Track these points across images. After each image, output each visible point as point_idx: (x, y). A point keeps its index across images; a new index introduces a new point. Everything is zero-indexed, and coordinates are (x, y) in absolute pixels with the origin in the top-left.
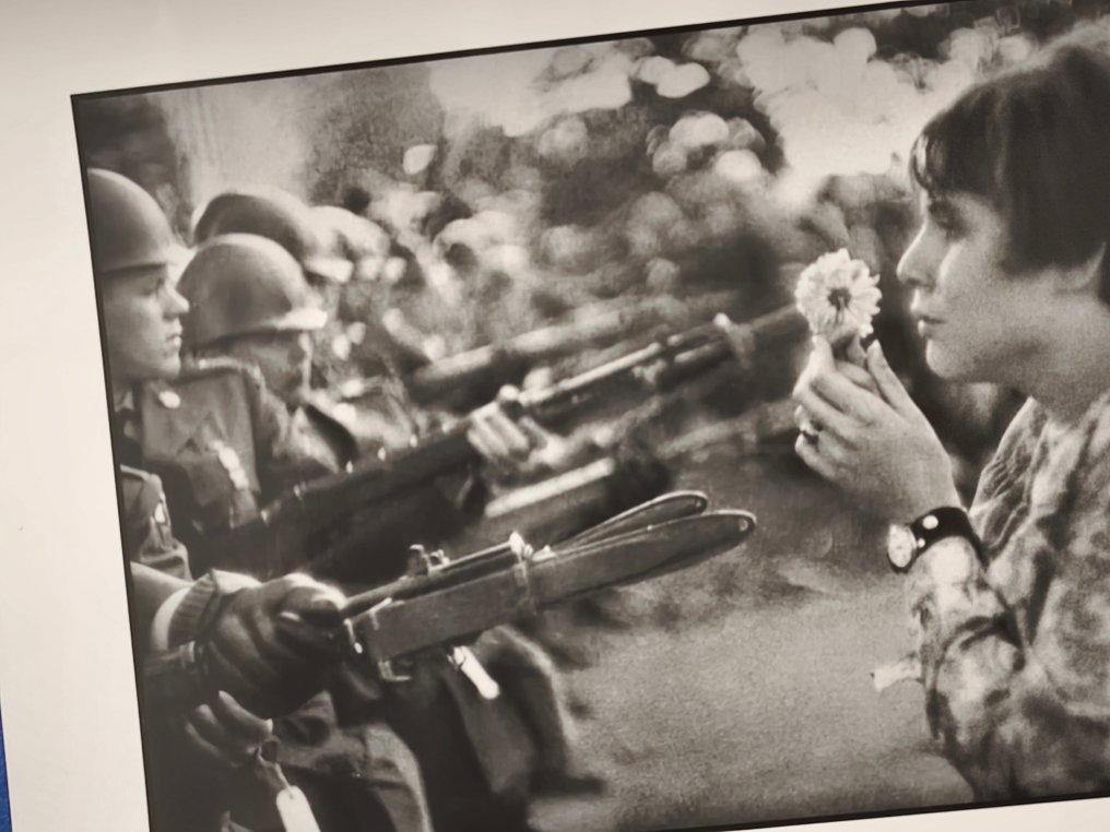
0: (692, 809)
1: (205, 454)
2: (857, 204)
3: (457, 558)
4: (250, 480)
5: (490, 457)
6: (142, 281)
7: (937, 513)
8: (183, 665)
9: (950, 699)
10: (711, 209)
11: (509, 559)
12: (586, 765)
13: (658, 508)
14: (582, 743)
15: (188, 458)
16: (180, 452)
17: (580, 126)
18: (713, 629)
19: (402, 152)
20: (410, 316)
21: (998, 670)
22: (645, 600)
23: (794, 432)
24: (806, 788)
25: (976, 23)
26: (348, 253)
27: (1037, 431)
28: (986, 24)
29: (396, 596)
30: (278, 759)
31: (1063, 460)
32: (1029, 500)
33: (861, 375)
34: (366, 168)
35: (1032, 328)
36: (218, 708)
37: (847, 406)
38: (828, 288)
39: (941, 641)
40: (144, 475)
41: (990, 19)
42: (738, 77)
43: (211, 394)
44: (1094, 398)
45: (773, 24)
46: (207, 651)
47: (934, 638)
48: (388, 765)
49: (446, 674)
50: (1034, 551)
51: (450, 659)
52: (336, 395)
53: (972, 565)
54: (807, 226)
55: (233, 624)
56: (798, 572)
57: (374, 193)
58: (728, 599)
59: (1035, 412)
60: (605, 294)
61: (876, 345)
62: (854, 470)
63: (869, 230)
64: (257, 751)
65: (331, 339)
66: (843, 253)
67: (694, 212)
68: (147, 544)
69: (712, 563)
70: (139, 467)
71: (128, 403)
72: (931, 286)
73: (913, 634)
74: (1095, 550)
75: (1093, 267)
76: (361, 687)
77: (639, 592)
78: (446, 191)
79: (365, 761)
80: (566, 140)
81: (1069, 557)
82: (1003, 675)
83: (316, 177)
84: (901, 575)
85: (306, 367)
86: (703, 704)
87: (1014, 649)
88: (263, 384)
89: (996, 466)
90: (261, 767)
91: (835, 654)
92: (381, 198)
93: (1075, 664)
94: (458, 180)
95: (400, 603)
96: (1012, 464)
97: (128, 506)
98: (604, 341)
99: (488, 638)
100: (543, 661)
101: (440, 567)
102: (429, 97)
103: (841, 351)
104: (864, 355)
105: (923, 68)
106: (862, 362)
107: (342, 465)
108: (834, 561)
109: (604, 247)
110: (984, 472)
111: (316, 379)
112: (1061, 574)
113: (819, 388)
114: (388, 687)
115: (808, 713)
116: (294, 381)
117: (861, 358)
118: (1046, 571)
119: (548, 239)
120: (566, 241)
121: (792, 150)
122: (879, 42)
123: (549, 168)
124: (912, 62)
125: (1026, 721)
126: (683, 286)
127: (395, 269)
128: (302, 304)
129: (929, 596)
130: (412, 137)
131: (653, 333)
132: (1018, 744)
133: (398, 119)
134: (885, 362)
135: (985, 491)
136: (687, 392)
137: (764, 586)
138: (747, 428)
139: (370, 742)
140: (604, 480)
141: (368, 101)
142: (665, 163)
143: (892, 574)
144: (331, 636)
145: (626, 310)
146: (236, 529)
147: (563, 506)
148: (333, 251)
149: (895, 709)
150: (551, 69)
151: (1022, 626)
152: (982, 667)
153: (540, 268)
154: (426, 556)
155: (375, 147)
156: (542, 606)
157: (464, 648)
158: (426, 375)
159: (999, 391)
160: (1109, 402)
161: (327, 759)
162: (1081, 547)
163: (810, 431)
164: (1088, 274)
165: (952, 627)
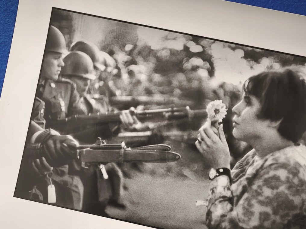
0: (144, 220)
1: (57, 101)
2: (228, 90)
3: (108, 144)
4: (66, 110)
5: (123, 122)
6: (55, 55)
7: (223, 169)
8: (36, 148)
9: (213, 213)
10: (193, 81)
11: (120, 148)
12: (123, 201)
13: (159, 147)
14: (124, 196)
15: (53, 100)
16: (51, 98)
17: (169, 52)
18: (162, 179)
19: (126, 45)
20: (115, 83)
22: (149, 167)
23: (196, 139)
24: (172, 223)
25: (269, 57)
27: (253, 157)
28: (272, 58)
29: (91, 148)
30: (52, 177)
31: (257, 166)
32: (246, 172)
33: (216, 131)
34: (116, 46)
35: (260, 132)
36: (41, 161)
37: (210, 137)
38: (215, 108)
39: (215, 199)
40: (41, 101)
41: (273, 57)
42: (209, 52)
43: (63, 86)
44: (269, 153)
45: (222, 42)
47: (214, 198)
48: (77, 187)
49: (97, 170)
50: (243, 185)
51: (99, 167)
52: (92, 96)
53: (228, 183)
54: (215, 92)
55: (51, 142)
56: (187, 172)
57: (116, 52)
58: (168, 173)
59: (254, 152)
60: (162, 93)
61: (222, 125)
62: (207, 152)
63: (229, 98)
64: (47, 174)
65: (95, 83)
66: (221, 101)
67: (189, 80)
68: (36, 117)
69: (167, 164)
70: (41, 99)
71: (43, 83)
72: (239, 115)
73: (209, 195)
74: (257, 189)
76: (76, 167)
77: (148, 165)
78: (133, 57)
79: (71, 184)
80: (165, 54)
81: (251, 188)
82: (227, 211)
83: (104, 44)
84: (211, 180)
85: (87, 88)
86: (155, 196)
87: (231, 206)
88: (76, 89)
89: (241, 162)
90: (47, 178)
91: (189, 194)
92: (117, 54)
93: (244, 214)
94: (137, 55)
95: (91, 150)
96: (245, 163)
97: (35, 107)
98: (159, 104)
99: (109, 165)
100: (120, 174)
101: (103, 144)
102: (136, 34)
103: (213, 124)
104: (218, 126)
105: (253, 64)
106: (217, 128)
107: (88, 113)
108: (196, 172)
109: (166, 82)
110: (238, 162)
111: (88, 91)
112: (248, 192)
113: (206, 131)
114: (82, 169)
115: (179, 206)
116: (84, 90)
117: (217, 127)
118: (245, 190)
119: (153, 76)
120: (157, 77)
121: (217, 73)
122: (245, 54)
123: (158, 59)
124: (251, 61)
125: (229, 224)
127: (115, 71)
128: (91, 73)
129: (215, 188)
130: (129, 42)
131: (171, 105)
133: (127, 37)
134: (223, 130)
135: (236, 167)
136: (174, 122)
137: (178, 173)
138: (185, 136)
139: (74, 180)
140: (148, 136)
141: (121, 30)
142: (186, 67)
143: (209, 180)
144: (73, 152)
145: (166, 98)
146: (59, 120)
147: (137, 139)
148: (102, 63)
149: (199, 211)
150: (167, 36)
151: (235, 201)
152: (223, 208)
153: (149, 82)
154: (101, 141)
155: (120, 41)
156: (124, 161)
157: (103, 165)
158: (115, 98)
159: (247, 145)
160: (272, 155)
161: (63, 181)
162: (255, 187)
163: (200, 140)
164: (277, 124)
165: (219, 197)
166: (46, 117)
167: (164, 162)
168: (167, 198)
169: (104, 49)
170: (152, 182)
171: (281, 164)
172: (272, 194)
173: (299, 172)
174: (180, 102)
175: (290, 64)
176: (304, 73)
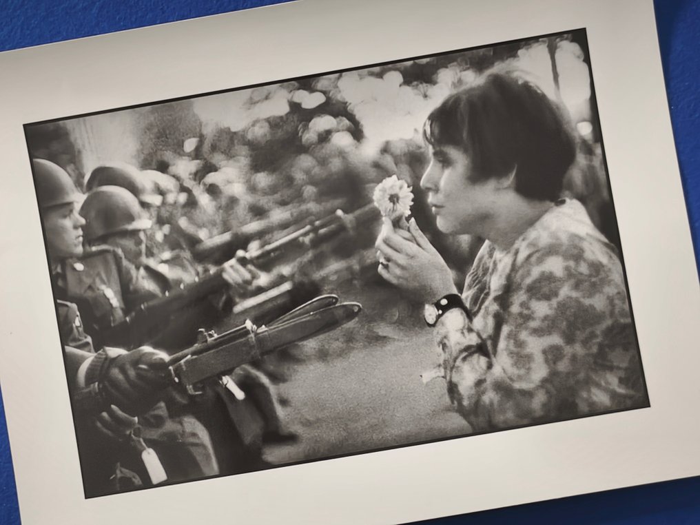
1: (98, 292)
2: (399, 154)
3: (221, 334)
4: (120, 303)
5: (234, 284)
8: (93, 394)
9: (458, 385)
10: (331, 160)
11: (246, 332)
12: (289, 428)
13: (315, 303)
15: (89, 294)
16: (85, 291)
17: (266, 124)
18: (344, 359)
19: (183, 142)
21: (480, 370)
22: (311, 348)
24: (393, 432)
25: (449, 66)
26: (161, 192)
27: (491, 256)
28: (453, 66)
29: (193, 354)
30: (142, 436)
31: (504, 268)
32: (489, 288)
33: (407, 234)
34: (166, 151)
36: (111, 413)
37: (401, 249)
38: (388, 195)
39: (453, 358)
40: (69, 304)
41: (455, 63)
42: (339, 97)
43: (98, 262)
44: (517, 238)
45: (354, 71)
46: (104, 386)
47: (449, 356)
48: (194, 435)
49: (219, 389)
50: (493, 312)
51: (221, 382)
52: (158, 259)
53: (465, 321)
54: (377, 165)
55: (115, 372)
56: (383, 330)
57: (171, 162)
58: (351, 345)
59: (490, 247)
60: (283, 203)
61: (413, 219)
62: (406, 279)
63: (406, 166)
64: (131, 432)
65: (154, 233)
66: (394, 177)
67: (323, 162)
68: (71, 337)
69: (342, 328)
70: (66, 301)
72: (437, 190)
73: (439, 355)
74: (522, 310)
75: (512, 176)
76: (179, 398)
77: (308, 344)
78: (205, 159)
79: (183, 434)
80: (260, 132)
81: (510, 314)
82: (482, 372)
83: (142, 157)
84: (432, 328)
85: (143, 247)
86: (343, 395)
87: (487, 359)
88: (123, 257)
89: (473, 273)
90: (133, 440)
91: (403, 367)
92: (174, 165)
93: (516, 364)
94: (211, 153)
95: (194, 357)
96: (480, 273)
97: (61, 319)
98: (284, 226)
99: (238, 371)
100: (265, 380)
101: (213, 338)
102: (194, 115)
103: (397, 224)
104: (408, 225)
105: (425, 88)
106: (407, 228)
108: (400, 323)
109: (281, 181)
110: (467, 277)
111: (148, 253)
112: (507, 322)
113: (387, 242)
114: (192, 397)
115: (392, 396)
116: (139, 254)
117: (406, 226)
118: (499, 321)
119: (255, 179)
120: (263, 179)
121: (367, 130)
122: (404, 77)
123: (252, 145)
124: (421, 86)
125: (495, 393)
126: (319, 198)
127: (183, 198)
128: (140, 217)
129: (445, 337)
130: (187, 134)
131: (307, 221)
132: (492, 404)
133: (180, 127)
134: (417, 227)
135: (468, 285)
136: (325, 247)
137: (367, 337)
138: (355, 264)
139: (185, 425)
140: (288, 292)
141: (165, 118)
142: (307, 139)
143: (428, 328)
144: (163, 375)
145: (294, 210)
146: (114, 327)
147: (270, 305)
148: (153, 191)
149: (433, 392)
150: (251, 98)
151: (490, 348)
152: (473, 369)
153: (252, 193)
154: (206, 334)
155: (170, 140)
156: (263, 354)
157: (227, 377)
158: (200, 247)
159: (472, 238)
160: (523, 240)
161: (165, 434)
162: (515, 309)
163: (385, 262)
164: (510, 180)
165: (458, 351)
166: (88, 330)
167: (334, 329)
168: (366, 392)
169: (146, 165)
170: (328, 371)
171: (545, 248)
172: (550, 309)
173: (582, 251)
174: (322, 209)
175: (491, 64)
176: (522, 71)
